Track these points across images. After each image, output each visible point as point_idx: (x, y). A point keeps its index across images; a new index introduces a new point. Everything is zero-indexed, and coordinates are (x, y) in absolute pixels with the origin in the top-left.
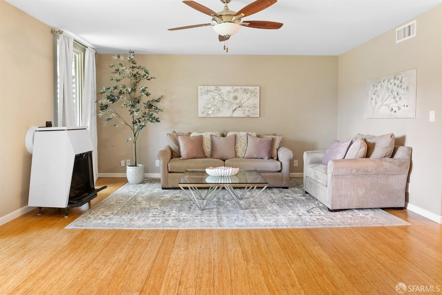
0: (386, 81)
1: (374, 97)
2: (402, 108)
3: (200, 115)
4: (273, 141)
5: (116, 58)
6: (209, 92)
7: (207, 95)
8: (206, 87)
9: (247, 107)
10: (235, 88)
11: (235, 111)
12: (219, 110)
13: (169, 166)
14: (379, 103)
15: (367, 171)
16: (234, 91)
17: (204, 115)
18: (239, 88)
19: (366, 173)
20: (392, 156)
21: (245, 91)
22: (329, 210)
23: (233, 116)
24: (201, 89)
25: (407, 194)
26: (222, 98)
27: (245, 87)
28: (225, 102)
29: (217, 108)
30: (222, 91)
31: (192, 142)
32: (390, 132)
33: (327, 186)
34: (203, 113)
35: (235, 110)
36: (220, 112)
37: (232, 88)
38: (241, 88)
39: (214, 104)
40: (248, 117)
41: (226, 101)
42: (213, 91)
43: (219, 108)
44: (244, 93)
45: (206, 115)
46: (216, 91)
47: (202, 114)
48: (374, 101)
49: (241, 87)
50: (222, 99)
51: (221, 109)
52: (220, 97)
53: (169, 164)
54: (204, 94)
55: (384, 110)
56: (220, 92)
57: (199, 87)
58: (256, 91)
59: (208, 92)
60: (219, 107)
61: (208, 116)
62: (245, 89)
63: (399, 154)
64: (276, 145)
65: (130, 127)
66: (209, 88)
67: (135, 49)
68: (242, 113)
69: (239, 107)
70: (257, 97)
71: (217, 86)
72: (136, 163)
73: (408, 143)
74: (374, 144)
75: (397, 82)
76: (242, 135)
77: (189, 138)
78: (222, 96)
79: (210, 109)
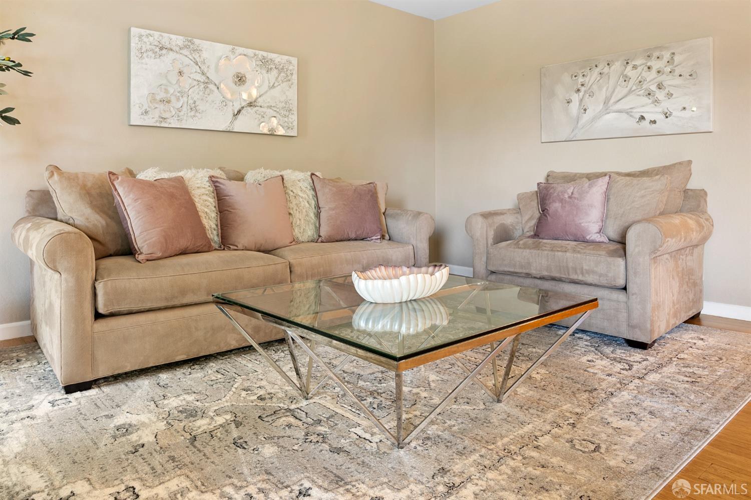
0: (618, 64)
1: (576, 97)
3: (136, 120)
6: (164, 51)
7: (158, 60)
8: (155, 32)
9: (270, 107)
10: (241, 51)
11: (240, 116)
12: (194, 108)
14: (596, 108)
16: (236, 61)
17: (150, 120)
18: (250, 52)
21: (265, 64)
23: (233, 129)
24: (140, 36)
26: (203, 74)
27: (265, 54)
28: (212, 86)
29: (191, 102)
30: (205, 55)
34: (146, 112)
35: (239, 112)
36: (197, 114)
37: (232, 52)
38: (255, 55)
39: (179, 90)
40: (272, 134)
41: (216, 85)
42: (178, 49)
43: (195, 102)
44: (261, 69)
45: (157, 121)
46: (185, 52)
47: (142, 116)
48: (574, 107)
49: (254, 51)
50: (202, 78)
51: (201, 107)
52: (199, 71)
53: (100, 287)
54: (150, 53)
55: (614, 122)
56: (200, 56)
58: (291, 68)
59: (161, 49)
60: (195, 99)
61: (163, 125)
62: (264, 58)
66: (165, 38)
69: (250, 105)
70: (292, 84)
71: (189, 36)
75: (658, 64)
76: (298, 180)
77: (143, 182)
78: (203, 67)
79: (169, 102)
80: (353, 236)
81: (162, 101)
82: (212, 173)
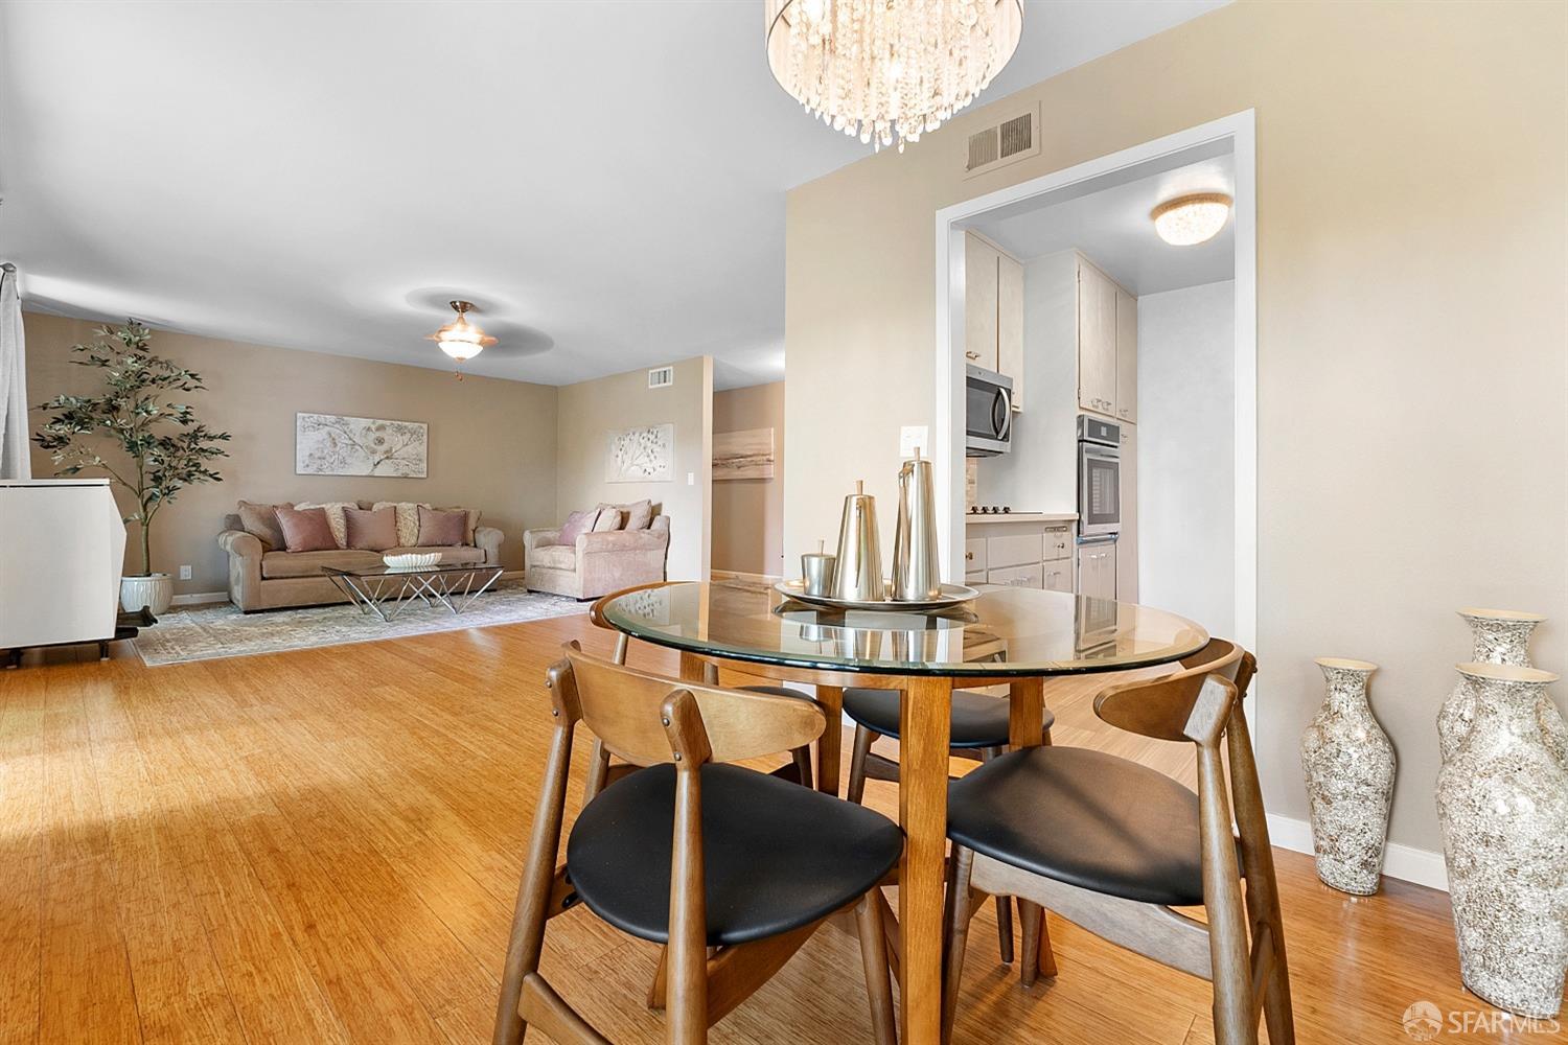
0: (637, 434)
1: (620, 454)
2: (658, 469)
3: (300, 471)
4: (465, 518)
5: (103, 333)
6: (321, 427)
7: (317, 433)
8: (316, 416)
9: (404, 459)
10: (380, 422)
11: (379, 466)
12: (343, 462)
13: (264, 566)
14: (628, 462)
15: (625, 546)
16: (378, 429)
17: (310, 471)
18: (388, 423)
19: (623, 548)
20: (649, 528)
21: (400, 429)
22: (579, 600)
23: (373, 474)
24: (304, 418)
25: (665, 573)
26: (350, 439)
27: (400, 423)
28: (357, 448)
29: (341, 458)
30: (351, 427)
31: (311, 519)
32: (647, 498)
33: (575, 570)
34: (308, 466)
35: (378, 463)
36: (346, 466)
37: (374, 423)
38: (392, 424)
39: (332, 451)
40: (406, 477)
41: (360, 446)
42: (331, 424)
43: (344, 458)
44: (396, 433)
45: (314, 471)
46: (337, 426)
47: (304, 469)
48: (619, 459)
49: (390, 421)
50: (351, 442)
51: (349, 461)
52: (347, 438)
53: (263, 563)
54: (311, 428)
55: (636, 472)
56: (348, 428)
57: (299, 415)
58: (421, 431)
59: (319, 425)
60: (344, 456)
61: (319, 474)
63: (656, 525)
64: (472, 524)
65: (131, 488)
66: (322, 418)
67: (141, 318)
68: (392, 469)
69: (387, 458)
70: (422, 443)
71: (340, 415)
72: (148, 570)
73: (664, 512)
74: (628, 513)
75: (652, 437)
76: (407, 509)
77: (299, 512)
78: (351, 435)
79: (324, 458)
80: (439, 543)
81: (319, 458)
82: (346, 505)
